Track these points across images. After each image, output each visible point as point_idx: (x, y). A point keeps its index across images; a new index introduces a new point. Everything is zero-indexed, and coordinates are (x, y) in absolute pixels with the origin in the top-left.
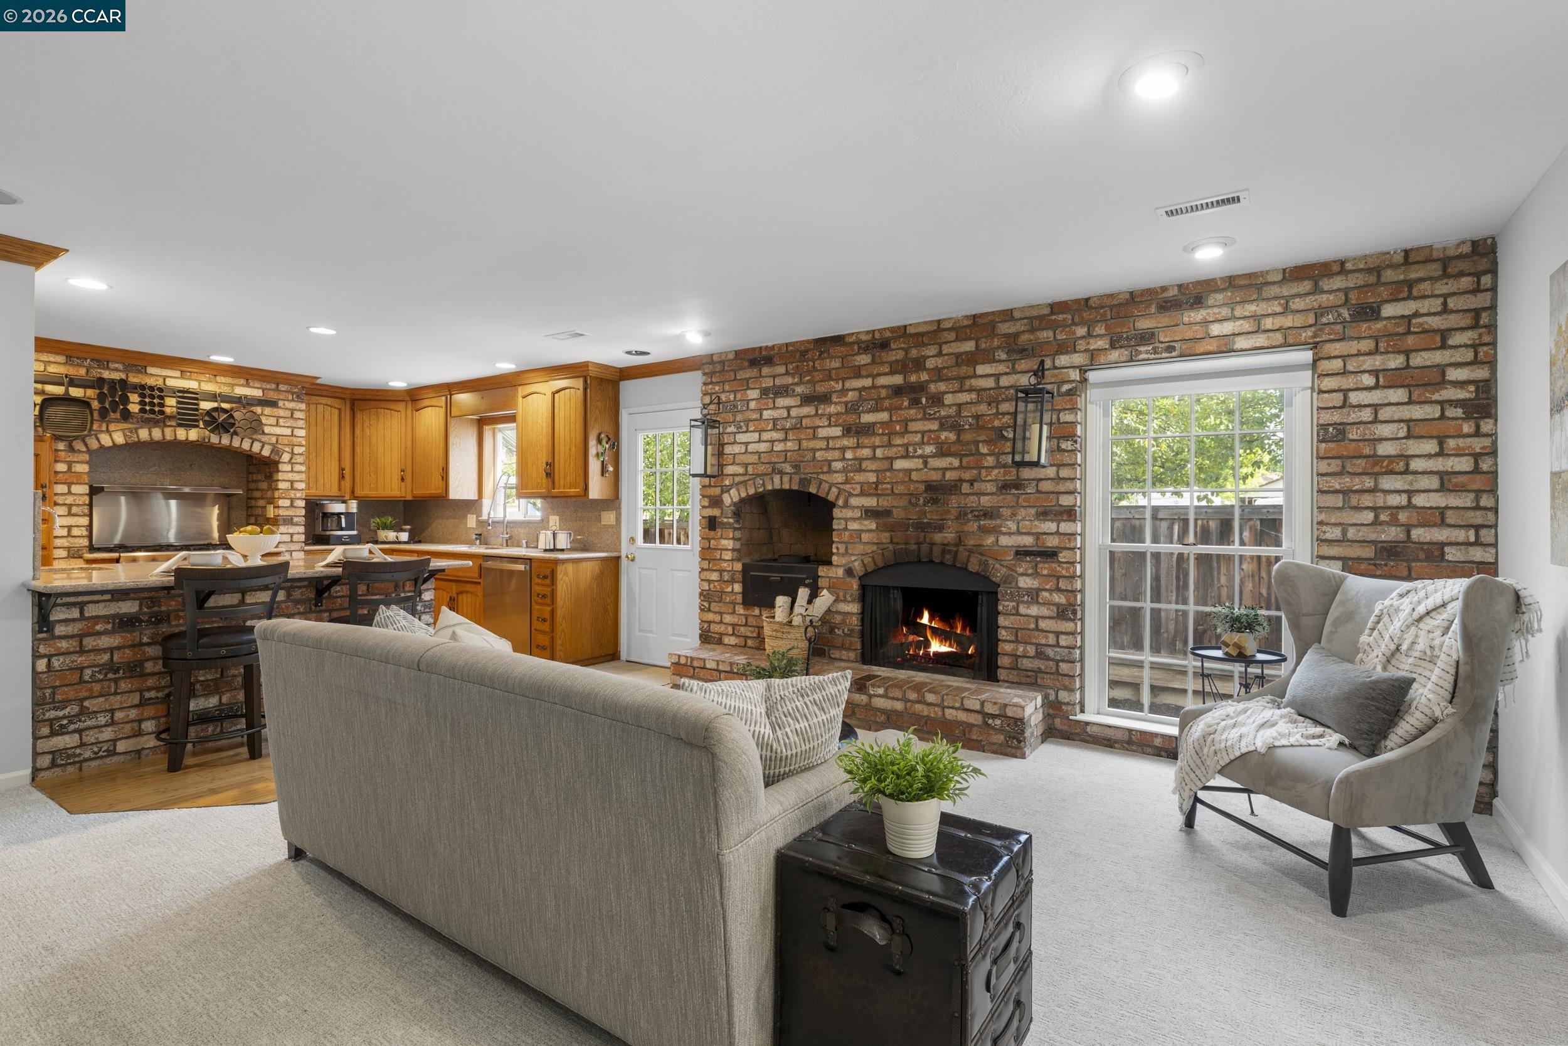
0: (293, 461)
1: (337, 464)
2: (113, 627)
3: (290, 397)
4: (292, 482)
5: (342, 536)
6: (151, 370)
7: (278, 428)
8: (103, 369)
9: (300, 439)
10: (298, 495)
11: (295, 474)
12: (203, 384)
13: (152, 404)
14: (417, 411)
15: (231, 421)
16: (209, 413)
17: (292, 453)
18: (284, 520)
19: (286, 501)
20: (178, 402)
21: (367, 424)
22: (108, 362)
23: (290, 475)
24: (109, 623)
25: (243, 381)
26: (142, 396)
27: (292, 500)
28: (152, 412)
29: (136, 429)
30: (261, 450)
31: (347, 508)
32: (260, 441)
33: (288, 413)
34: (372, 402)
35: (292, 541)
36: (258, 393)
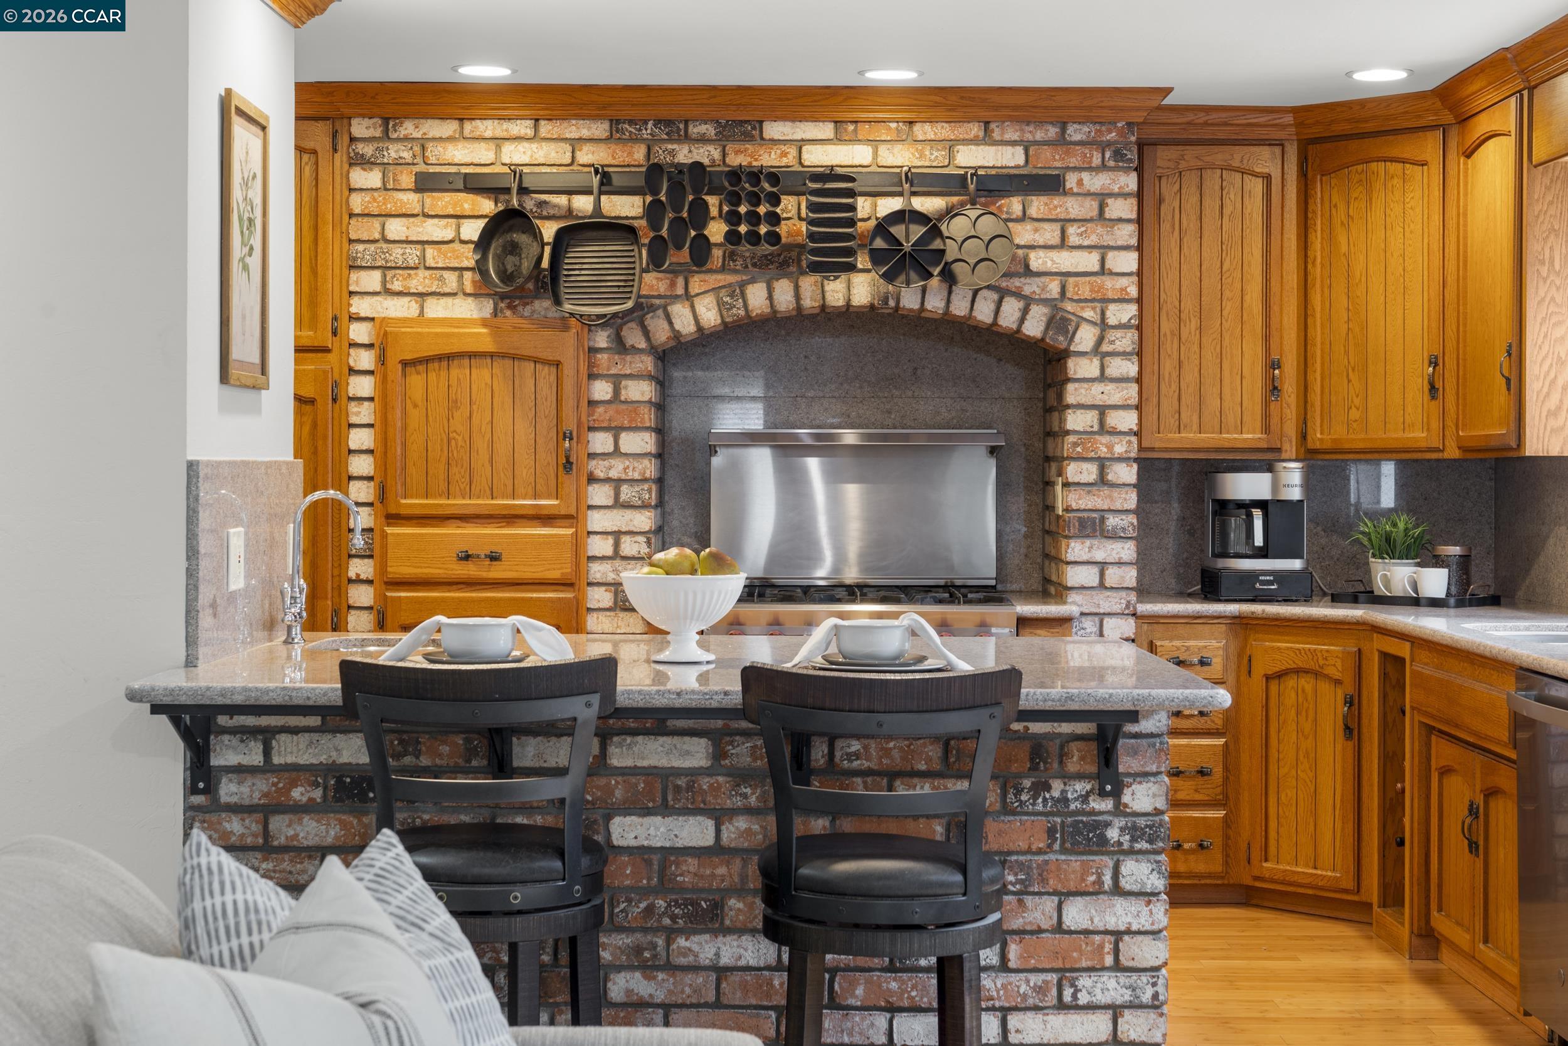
0: (1105, 348)
1: (1259, 350)
2: (325, 796)
3: (1096, 160)
4: (1102, 410)
5: (1253, 576)
6: (774, 130)
7: (1065, 254)
8: (679, 141)
9: (1123, 282)
10: (1119, 449)
11: (1110, 387)
12: (883, 149)
13: (754, 218)
14: (1469, 156)
15: (937, 244)
16: (882, 227)
17: (1103, 325)
18: (1082, 523)
19: (1085, 466)
20: (812, 207)
21: (1340, 215)
22: (686, 122)
23: (1097, 388)
24: (317, 785)
25: (975, 130)
26: (734, 199)
27: (1102, 464)
28: (754, 238)
29: (742, 285)
30: (1022, 320)
31: (1275, 486)
32: (1018, 294)
33: (1089, 208)
34: (1354, 145)
35: (1102, 586)
36: (1010, 158)
